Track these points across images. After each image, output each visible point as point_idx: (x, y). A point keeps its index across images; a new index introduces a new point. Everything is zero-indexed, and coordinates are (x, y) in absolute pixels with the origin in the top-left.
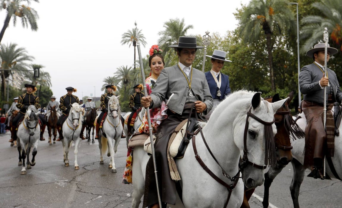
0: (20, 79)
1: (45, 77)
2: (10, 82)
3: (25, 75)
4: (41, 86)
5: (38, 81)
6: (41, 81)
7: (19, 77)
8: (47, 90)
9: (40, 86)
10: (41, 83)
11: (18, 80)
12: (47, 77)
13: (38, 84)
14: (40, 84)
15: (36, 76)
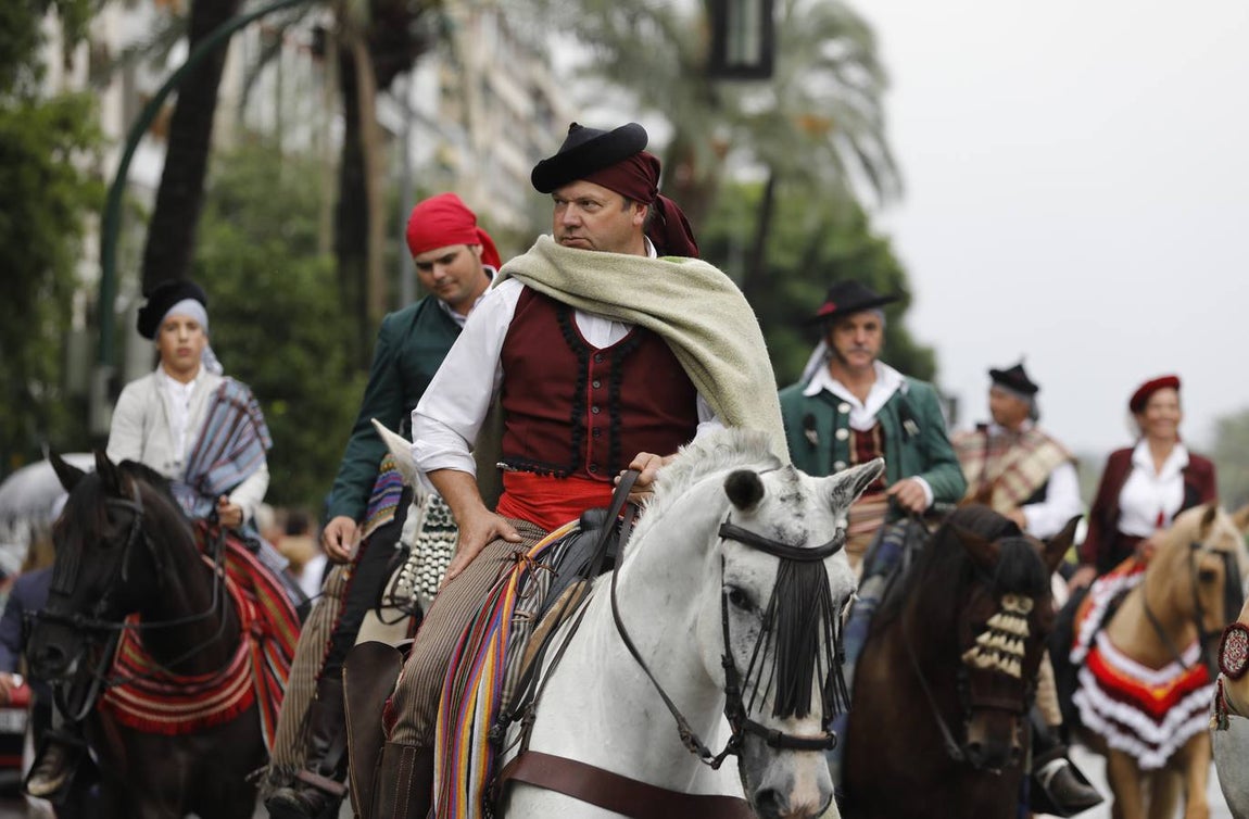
0: (522, 103)
1: (830, 65)
2: (422, 149)
3: (608, 55)
4: (769, 190)
5: (740, 121)
6: (768, 126)
7: (508, 71)
8: (837, 248)
9: (755, 196)
10: (771, 148)
11: (499, 120)
12: (855, 74)
13: (745, 173)
14: (761, 158)
15: (733, 56)
